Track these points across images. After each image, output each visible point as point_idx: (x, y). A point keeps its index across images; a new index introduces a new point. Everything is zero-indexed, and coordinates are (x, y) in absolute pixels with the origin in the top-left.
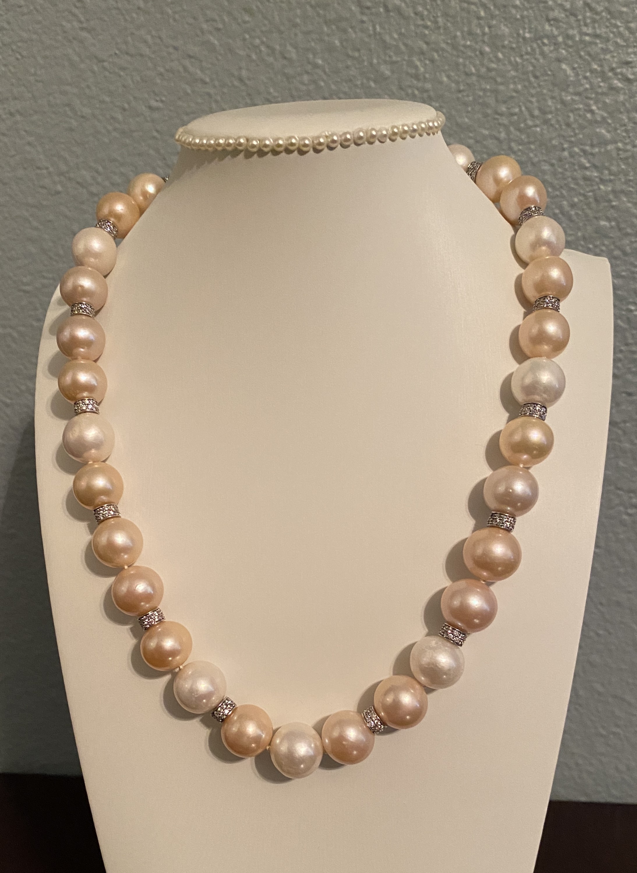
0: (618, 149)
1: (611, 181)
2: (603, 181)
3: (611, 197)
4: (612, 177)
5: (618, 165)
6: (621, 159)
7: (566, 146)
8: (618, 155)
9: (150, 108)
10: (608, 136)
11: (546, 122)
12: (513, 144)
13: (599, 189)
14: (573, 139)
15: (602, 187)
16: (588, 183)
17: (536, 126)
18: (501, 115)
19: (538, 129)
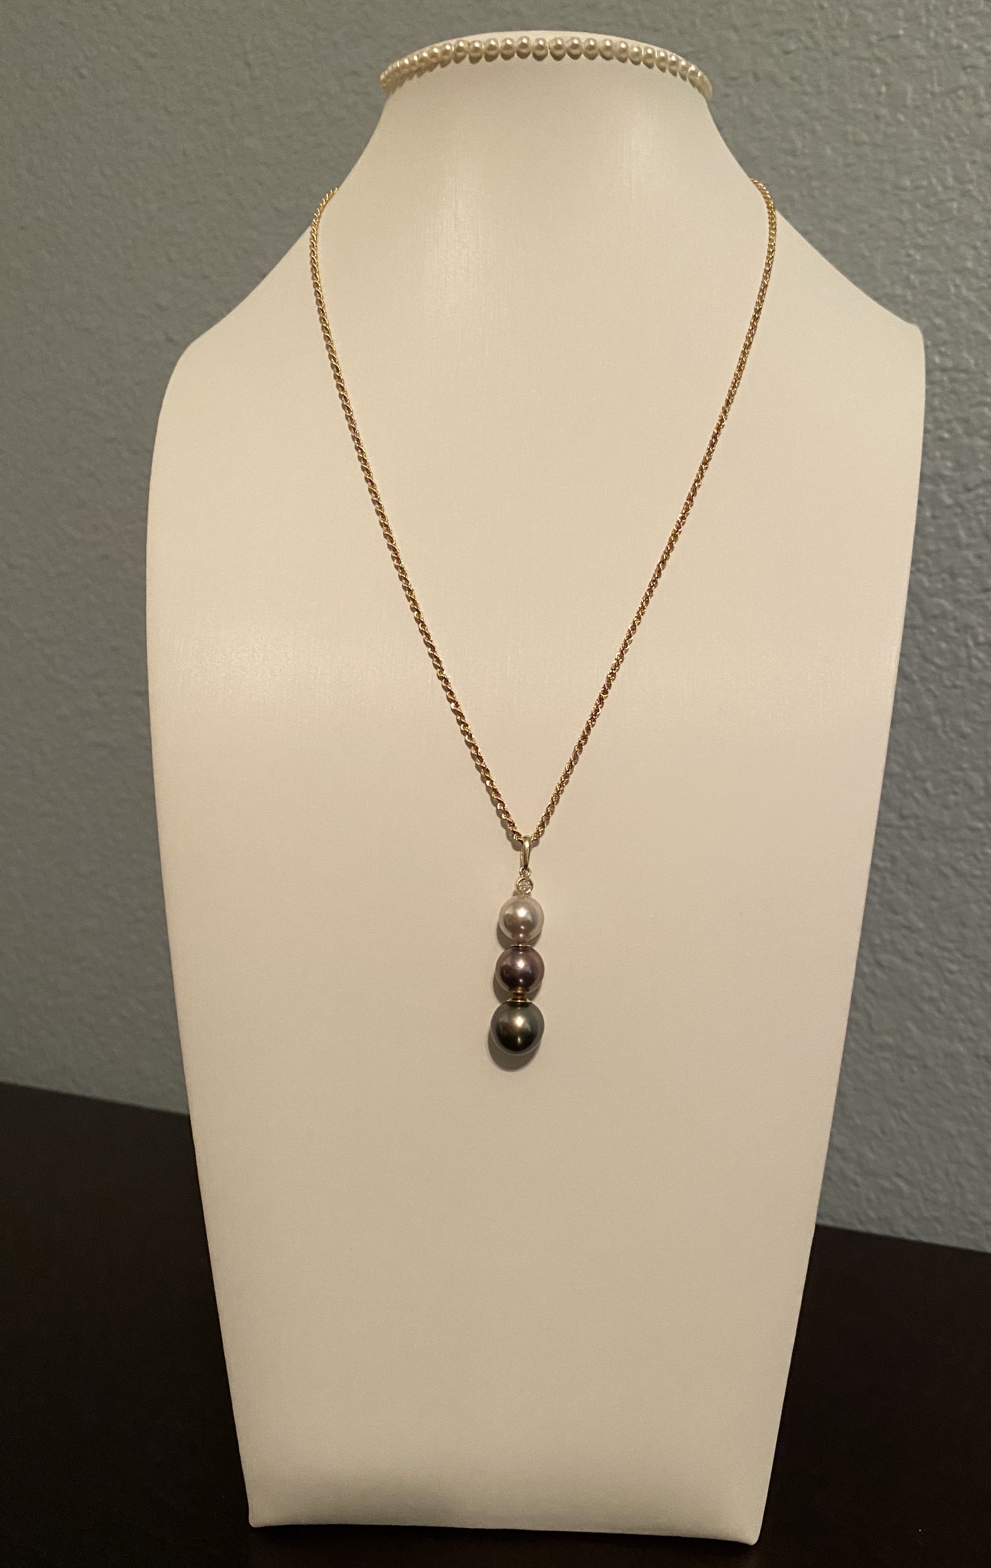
12: (921, 226)
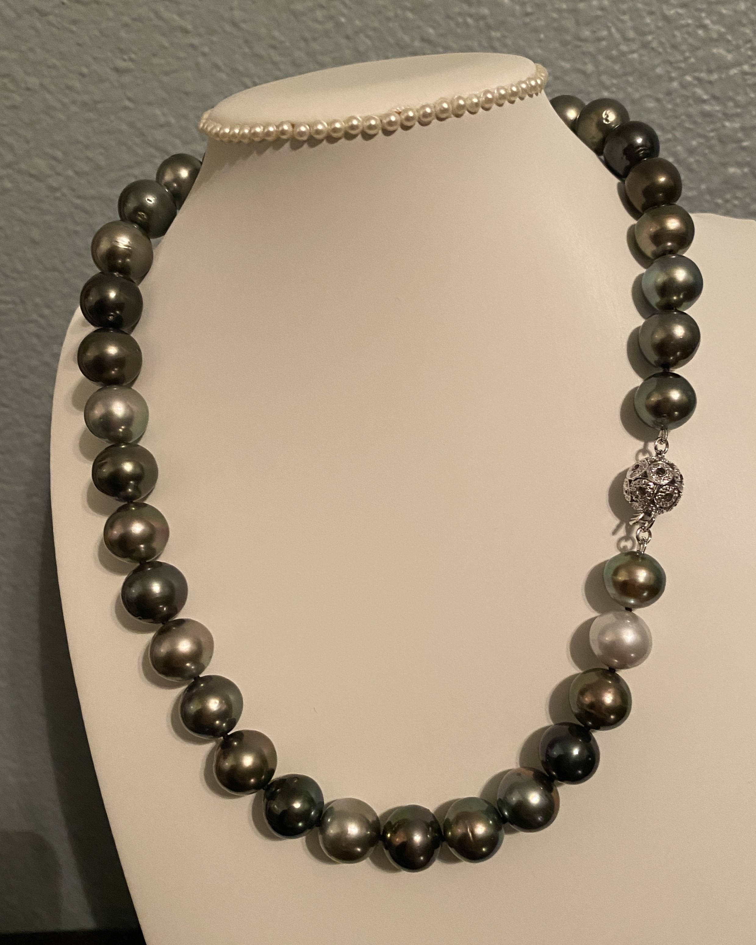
0: (745, 73)
1: (738, 115)
2: (728, 117)
3: (740, 135)
4: (739, 110)
5: (746, 94)
6: (749, 86)
7: (673, 75)
8: (745, 80)
9: (117, 70)
10: (730, 57)
11: (645, 45)
13: (724, 126)
14: (683, 65)
15: (727, 124)
16: (708, 119)
17: (633, 52)
18: (585, 40)
19: (635, 56)
